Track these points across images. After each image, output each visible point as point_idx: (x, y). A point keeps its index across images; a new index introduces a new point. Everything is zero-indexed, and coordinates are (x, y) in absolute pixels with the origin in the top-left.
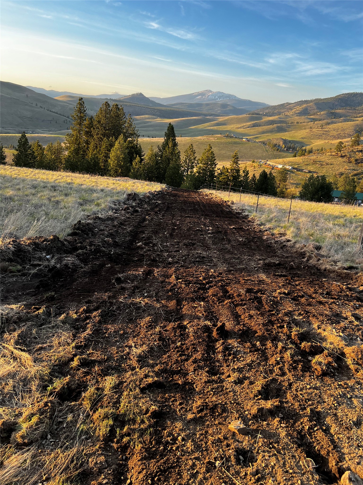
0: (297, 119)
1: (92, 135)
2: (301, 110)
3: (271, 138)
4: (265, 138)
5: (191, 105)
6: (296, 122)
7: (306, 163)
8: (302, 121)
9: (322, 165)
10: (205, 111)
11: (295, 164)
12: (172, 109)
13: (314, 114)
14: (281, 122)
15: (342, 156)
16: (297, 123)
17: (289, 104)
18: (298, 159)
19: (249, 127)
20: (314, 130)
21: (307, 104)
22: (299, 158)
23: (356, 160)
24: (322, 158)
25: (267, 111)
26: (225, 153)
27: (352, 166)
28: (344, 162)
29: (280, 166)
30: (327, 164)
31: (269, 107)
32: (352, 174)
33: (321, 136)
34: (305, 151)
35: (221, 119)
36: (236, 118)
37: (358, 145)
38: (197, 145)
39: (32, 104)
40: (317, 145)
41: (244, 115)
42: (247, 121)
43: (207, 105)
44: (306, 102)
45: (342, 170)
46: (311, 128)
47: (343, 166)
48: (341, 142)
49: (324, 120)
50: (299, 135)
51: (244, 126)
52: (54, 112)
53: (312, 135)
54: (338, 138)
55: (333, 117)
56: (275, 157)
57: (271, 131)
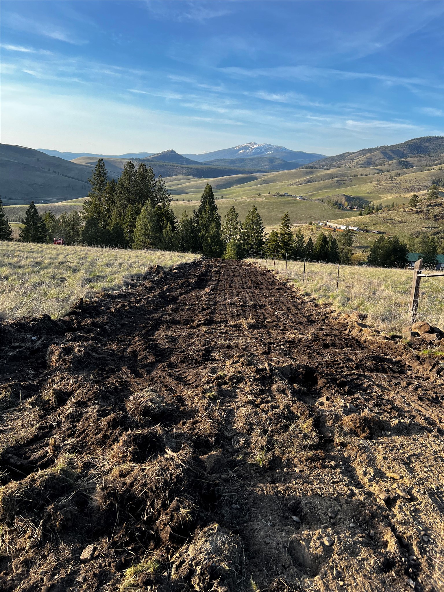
0: (360, 170)
1: (114, 202)
2: (365, 159)
3: (330, 194)
4: (322, 194)
5: (232, 162)
6: (359, 174)
7: (375, 222)
8: (367, 173)
9: (394, 223)
10: (249, 167)
11: (361, 225)
12: (210, 166)
13: (380, 164)
14: (342, 175)
15: (417, 212)
16: (361, 175)
17: (350, 154)
18: (364, 218)
19: (303, 183)
20: (382, 183)
21: (372, 152)
22: (365, 216)
23: (435, 216)
24: (393, 215)
25: (324, 163)
26: (276, 215)
27: (431, 223)
28: (421, 219)
29: (343, 228)
30: (401, 222)
31: (325, 159)
32: (431, 233)
33: (392, 189)
34: (373, 208)
35: (269, 175)
36: (288, 174)
37: (437, 198)
38: (241, 208)
39: (44, 169)
40: (387, 201)
41: (297, 170)
42: (301, 177)
43: (252, 160)
44: (370, 150)
45: (419, 228)
46: (378, 180)
47: (420, 224)
48: (415, 195)
49: (393, 170)
50: (364, 189)
51: (297, 182)
52: (70, 177)
53: (380, 188)
54: (412, 191)
55: (404, 167)
56: (337, 217)
57: (329, 187)
